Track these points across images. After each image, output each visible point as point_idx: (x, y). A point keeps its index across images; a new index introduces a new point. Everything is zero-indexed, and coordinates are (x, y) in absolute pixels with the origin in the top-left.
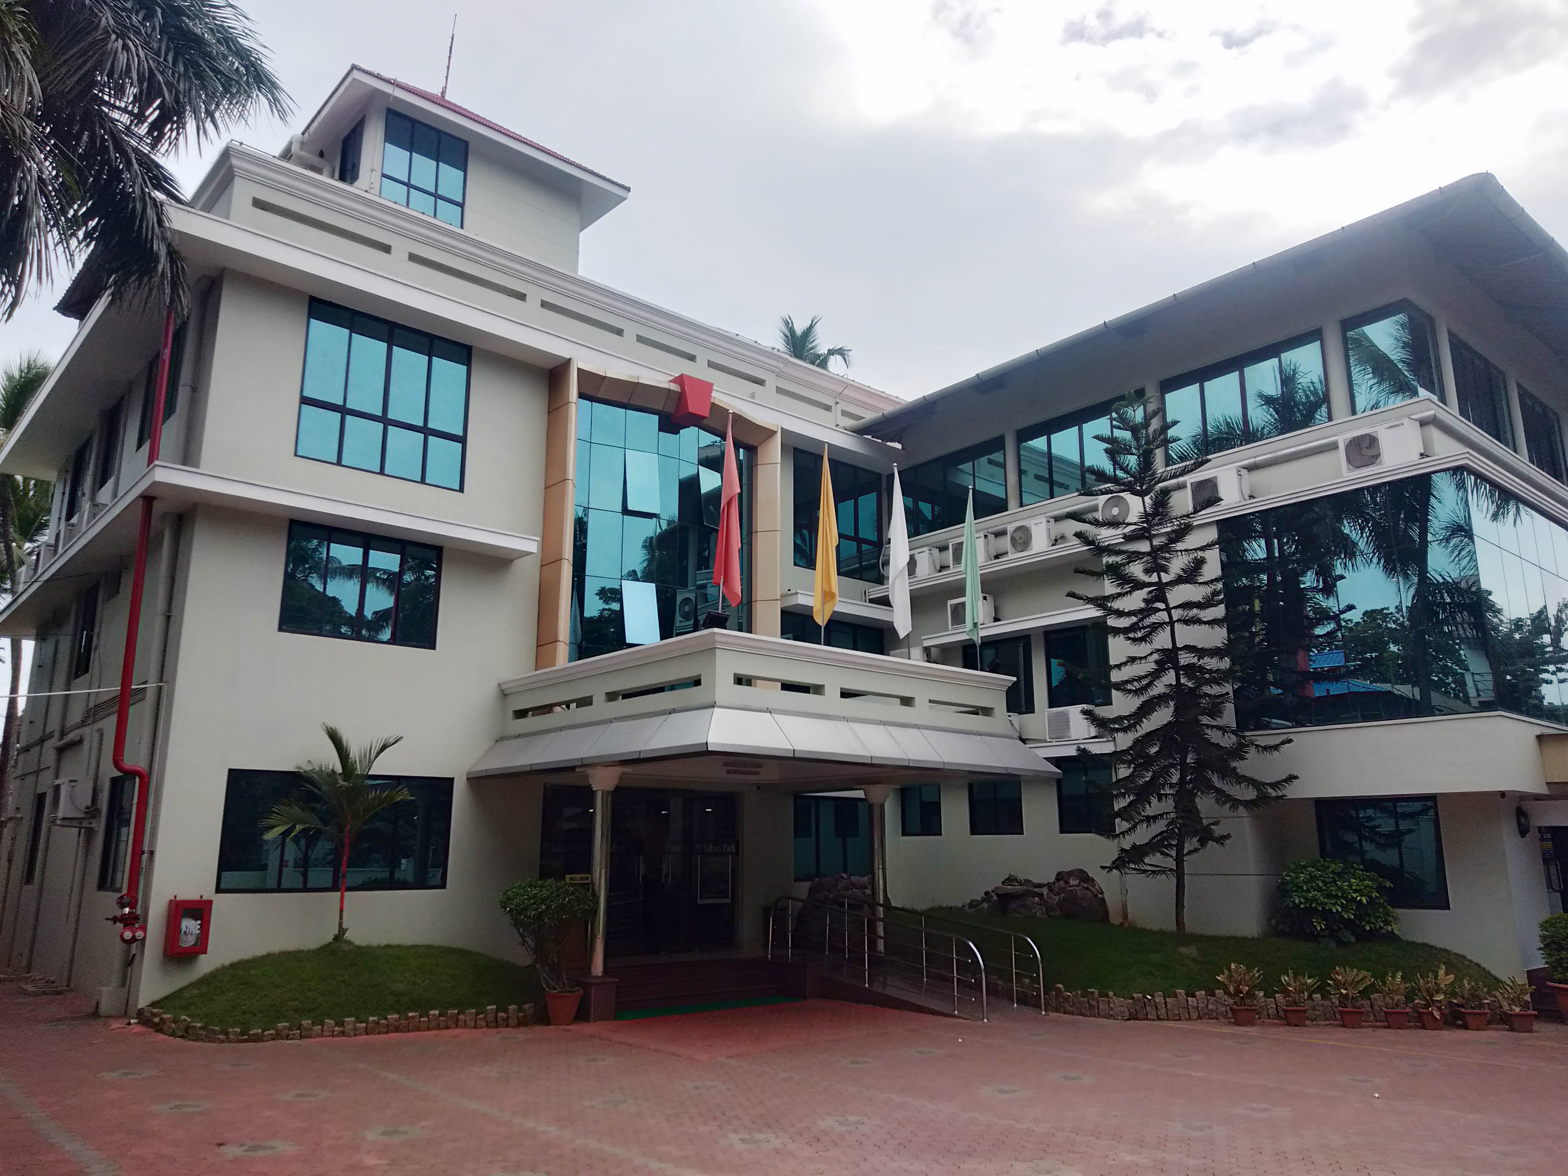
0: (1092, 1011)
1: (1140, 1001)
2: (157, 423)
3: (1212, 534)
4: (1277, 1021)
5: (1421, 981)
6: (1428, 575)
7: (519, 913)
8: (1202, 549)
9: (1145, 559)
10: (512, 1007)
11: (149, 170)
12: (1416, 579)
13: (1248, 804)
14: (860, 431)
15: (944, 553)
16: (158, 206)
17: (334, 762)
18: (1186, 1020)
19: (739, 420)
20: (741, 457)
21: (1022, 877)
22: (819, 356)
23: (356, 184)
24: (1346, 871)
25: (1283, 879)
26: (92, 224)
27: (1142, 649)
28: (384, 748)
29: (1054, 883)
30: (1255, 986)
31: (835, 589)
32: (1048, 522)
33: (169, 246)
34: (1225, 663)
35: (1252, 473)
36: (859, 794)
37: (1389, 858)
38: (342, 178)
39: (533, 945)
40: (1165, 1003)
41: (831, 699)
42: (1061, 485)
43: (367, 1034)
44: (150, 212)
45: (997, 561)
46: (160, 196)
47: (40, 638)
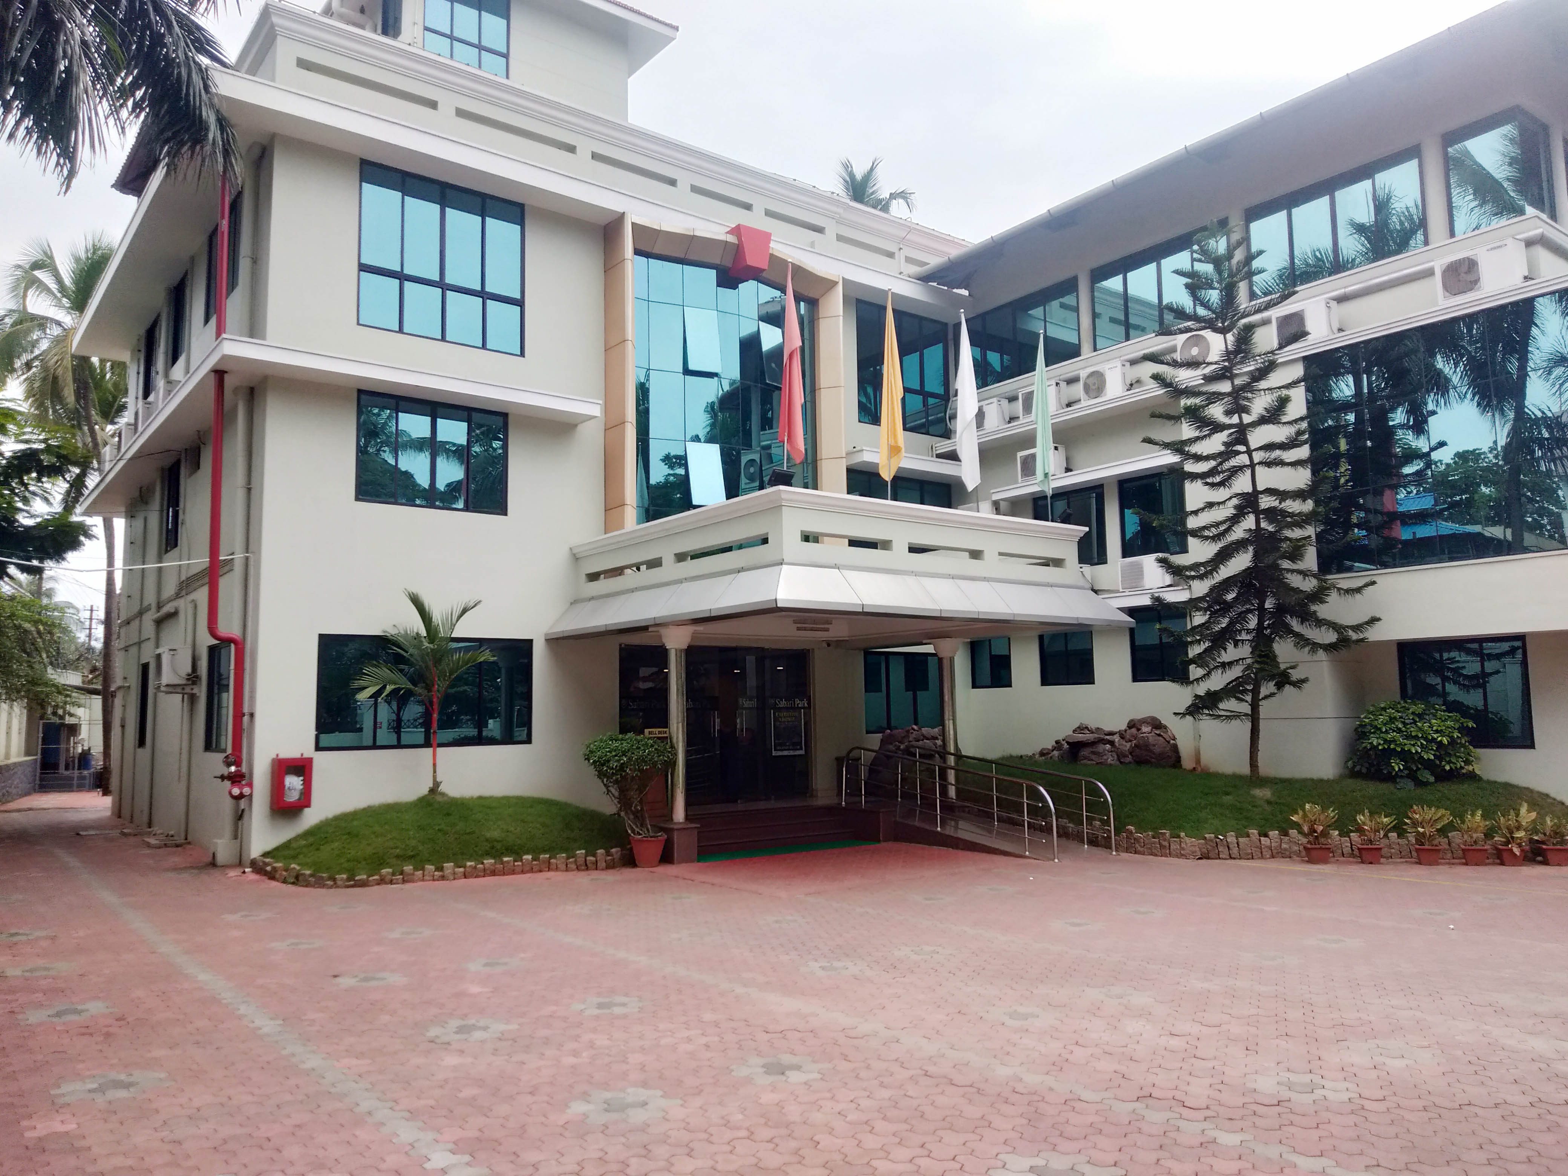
0: (1164, 851)
1: (1211, 841)
2: (221, 297)
3: (1298, 371)
4: (1351, 859)
5: (1502, 818)
6: (1526, 410)
7: (603, 765)
8: (1288, 386)
9: (1226, 400)
10: (601, 852)
11: (190, 32)
12: (1511, 415)
13: (1329, 648)
14: (925, 279)
15: (1014, 404)
16: (204, 73)
17: (416, 625)
18: (1259, 858)
19: (799, 271)
20: (802, 312)
21: (1093, 725)
22: (881, 201)
23: (399, 38)
24: (1427, 712)
25: (1361, 721)
26: (139, 94)
27: (1221, 494)
28: (465, 611)
29: (1126, 731)
30: (1329, 826)
31: (901, 442)
32: (1124, 365)
33: (218, 112)
34: (1308, 506)
35: (1341, 304)
36: (929, 649)
37: (1473, 699)
38: (385, 32)
39: (617, 794)
40: (1238, 844)
41: (899, 553)
42: (1137, 327)
43: (465, 878)
44: (196, 78)
45: (1070, 409)
46: (204, 61)
47: (130, 515)
